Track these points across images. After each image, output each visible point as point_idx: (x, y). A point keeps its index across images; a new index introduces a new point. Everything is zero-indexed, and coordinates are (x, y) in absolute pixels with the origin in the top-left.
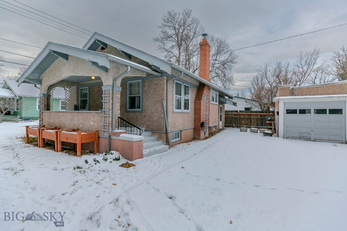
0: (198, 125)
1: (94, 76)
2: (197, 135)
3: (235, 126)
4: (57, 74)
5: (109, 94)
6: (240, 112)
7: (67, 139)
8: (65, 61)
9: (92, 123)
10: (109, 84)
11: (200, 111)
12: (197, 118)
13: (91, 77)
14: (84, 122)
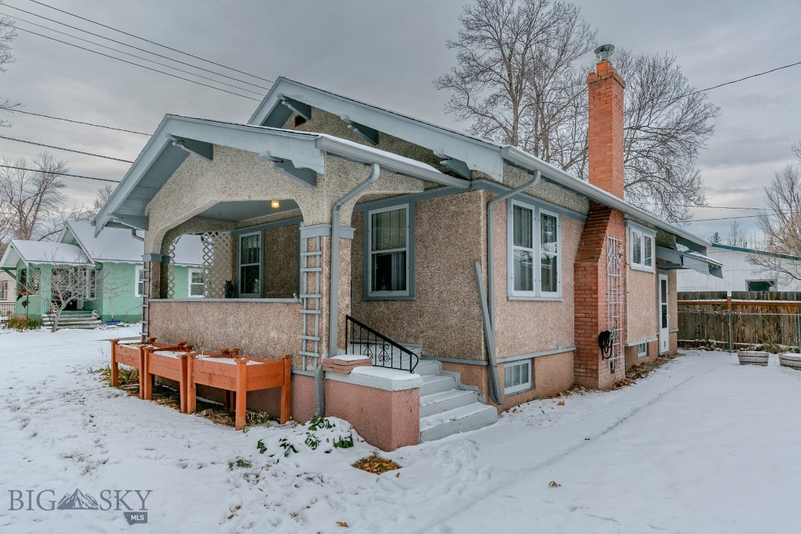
0: (588, 340)
1: (276, 201)
2: (586, 373)
4: (185, 200)
5: (321, 249)
6: (733, 298)
7: (211, 379)
8: (205, 162)
9: (273, 334)
10: (321, 221)
11: (594, 296)
12: (585, 319)
13: (270, 202)
14: (252, 329)
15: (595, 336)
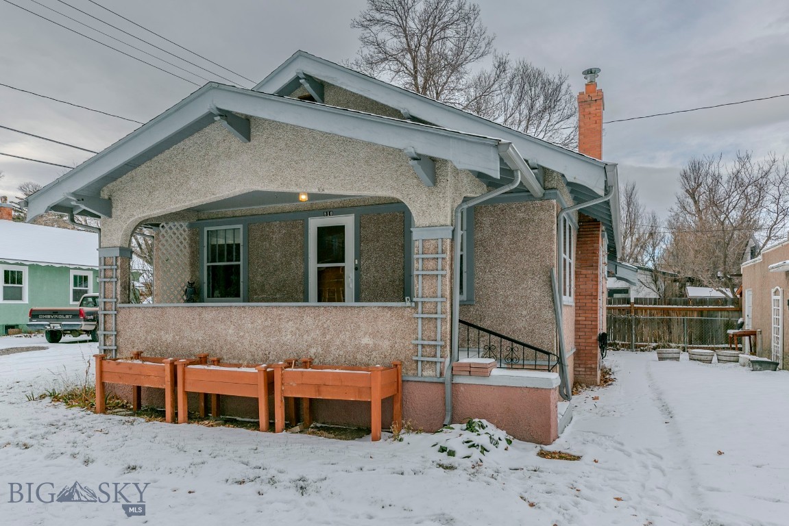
0: (588, 341)
1: (304, 193)
2: (585, 371)
3: (623, 346)
6: (635, 303)
11: (594, 301)
12: (585, 323)
13: (298, 194)
14: (328, 337)
15: (595, 338)
